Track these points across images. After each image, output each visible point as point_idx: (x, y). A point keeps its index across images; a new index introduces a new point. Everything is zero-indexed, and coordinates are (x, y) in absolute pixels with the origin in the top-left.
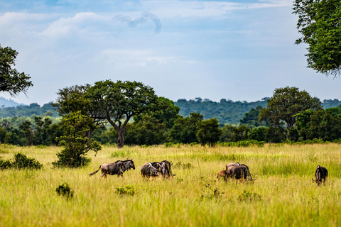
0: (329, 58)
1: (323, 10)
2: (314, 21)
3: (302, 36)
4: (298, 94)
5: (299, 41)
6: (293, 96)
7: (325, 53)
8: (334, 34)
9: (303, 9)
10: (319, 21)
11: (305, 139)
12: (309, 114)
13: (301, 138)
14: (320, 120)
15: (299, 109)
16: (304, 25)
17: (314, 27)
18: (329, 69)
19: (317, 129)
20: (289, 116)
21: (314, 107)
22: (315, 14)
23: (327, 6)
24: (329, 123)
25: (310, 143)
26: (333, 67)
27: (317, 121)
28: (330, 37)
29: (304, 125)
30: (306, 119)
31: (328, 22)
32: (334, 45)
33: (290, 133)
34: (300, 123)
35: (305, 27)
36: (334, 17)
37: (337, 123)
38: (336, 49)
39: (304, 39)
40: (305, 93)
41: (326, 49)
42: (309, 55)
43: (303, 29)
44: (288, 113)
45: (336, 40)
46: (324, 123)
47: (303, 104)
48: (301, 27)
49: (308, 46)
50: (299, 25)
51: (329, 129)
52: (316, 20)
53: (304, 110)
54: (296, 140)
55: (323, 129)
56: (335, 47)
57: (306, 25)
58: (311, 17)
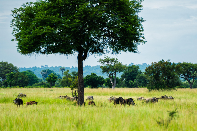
0: (27, 49)
1: (24, 26)
2: (21, 31)
3: (15, 38)
4: (8, 65)
5: (13, 40)
6: (5, 66)
7: (25, 46)
8: (29, 37)
9: (15, 25)
10: (23, 31)
11: (11, 86)
12: (13, 74)
13: (9, 86)
14: (18, 77)
15: (8, 72)
16: (15, 32)
17: (20, 34)
18: (27, 53)
19: (17, 81)
20: (3, 75)
21: (15, 71)
22: (21, 28)
23: (26, 24)
24: (23, 79)
25: (13, 88)
26: (29, 53)
27: (17, 78)
28: (28, 38)
29: (10, 79)
30: (11, 77)
31: (27, 31)
32: (29, 42)
33: (4, 83)
34: (9, 79)
35: (16, 33)
36: (30, 29)
37: (26, 79)
38: (30, 44)
39: (16, 39)
40: (11, 65)
41: (25, 44)
42: (18, 47)
43: (15, 34)
44: (3, 74)
45: (30, 40)
46: (20, 79)
47: (10, 69)
48: (14, 34)
49: (17, 42)
50: (13, 32)
51: (22, 81)
52: (21, 30)
53: (11, 72)
54: (7, 87)
55: (19, 81)
56: (30, 43)
57: (16, 32)
58: (19, 29)
